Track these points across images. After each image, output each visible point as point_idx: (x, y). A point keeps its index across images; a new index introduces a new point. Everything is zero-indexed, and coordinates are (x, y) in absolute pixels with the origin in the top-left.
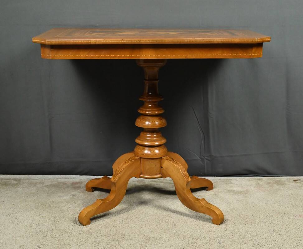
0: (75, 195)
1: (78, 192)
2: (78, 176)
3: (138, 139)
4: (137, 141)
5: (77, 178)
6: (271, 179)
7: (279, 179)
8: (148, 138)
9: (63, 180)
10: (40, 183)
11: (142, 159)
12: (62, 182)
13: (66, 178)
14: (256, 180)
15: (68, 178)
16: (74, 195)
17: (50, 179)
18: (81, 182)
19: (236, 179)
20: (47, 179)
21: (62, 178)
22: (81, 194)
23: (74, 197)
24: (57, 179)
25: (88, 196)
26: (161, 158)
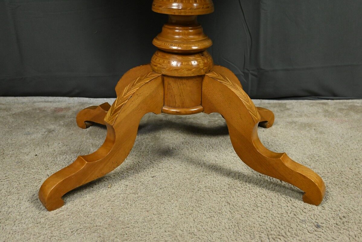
0: (53, 131)
1: (59, 125)
2: (66, 99)
3: (158, 39)
4: (157, 43)
5: (64, 101)
6: (340, 103)
7: (351, 103)
8: (177, 37)
9: (42, 105)
10: (4, 110)
11: (165, 78)
12: (40, 109)
13: (48, 102)
14: (321, 105)
15: (51, 102)
16: (50, 131)
17: (23, 103)
18: (68, 109)
19: (291, 103)
20: (18, 104)
21: (42, 102)
22: (63, 129)
23: (51, 135)
24: (34, 102)
25: (73, 132)
26: (202, 77)
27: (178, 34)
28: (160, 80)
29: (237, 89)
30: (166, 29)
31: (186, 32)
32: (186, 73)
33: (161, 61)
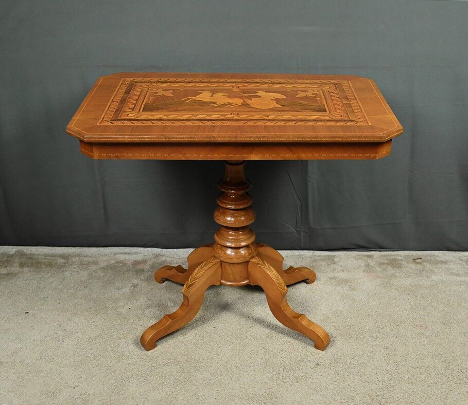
0: (137, 285)
1: (141, 280)
2: (142, 249)
3: (218, 237)
4: (217, 239)
8: (230, 237)
9: (122, 257)
10: (93, 263)
11: (223, 263)
12: (121, 262)
16: (135, 286)
18: (144, 261)
22: (145, 284)
23: (136, 289)
26: (248, 262)
27: (231, 235)
28: (219, 264)
29: (271, 271)
30: (223, 232)
31: (237, 234)
32: (236, 261)
33: (220, 252)
